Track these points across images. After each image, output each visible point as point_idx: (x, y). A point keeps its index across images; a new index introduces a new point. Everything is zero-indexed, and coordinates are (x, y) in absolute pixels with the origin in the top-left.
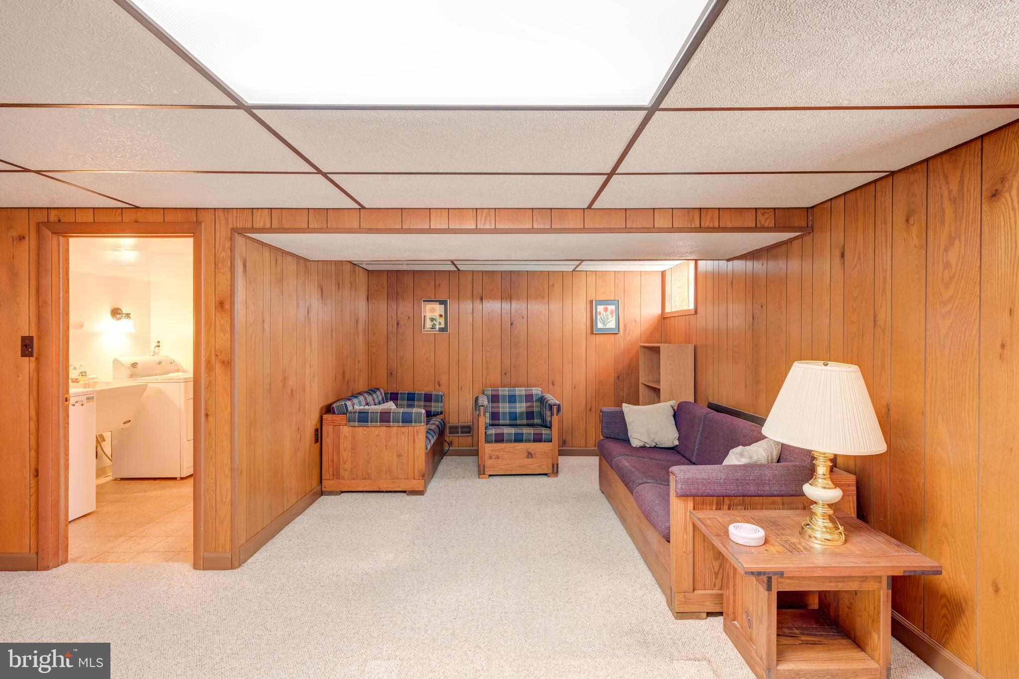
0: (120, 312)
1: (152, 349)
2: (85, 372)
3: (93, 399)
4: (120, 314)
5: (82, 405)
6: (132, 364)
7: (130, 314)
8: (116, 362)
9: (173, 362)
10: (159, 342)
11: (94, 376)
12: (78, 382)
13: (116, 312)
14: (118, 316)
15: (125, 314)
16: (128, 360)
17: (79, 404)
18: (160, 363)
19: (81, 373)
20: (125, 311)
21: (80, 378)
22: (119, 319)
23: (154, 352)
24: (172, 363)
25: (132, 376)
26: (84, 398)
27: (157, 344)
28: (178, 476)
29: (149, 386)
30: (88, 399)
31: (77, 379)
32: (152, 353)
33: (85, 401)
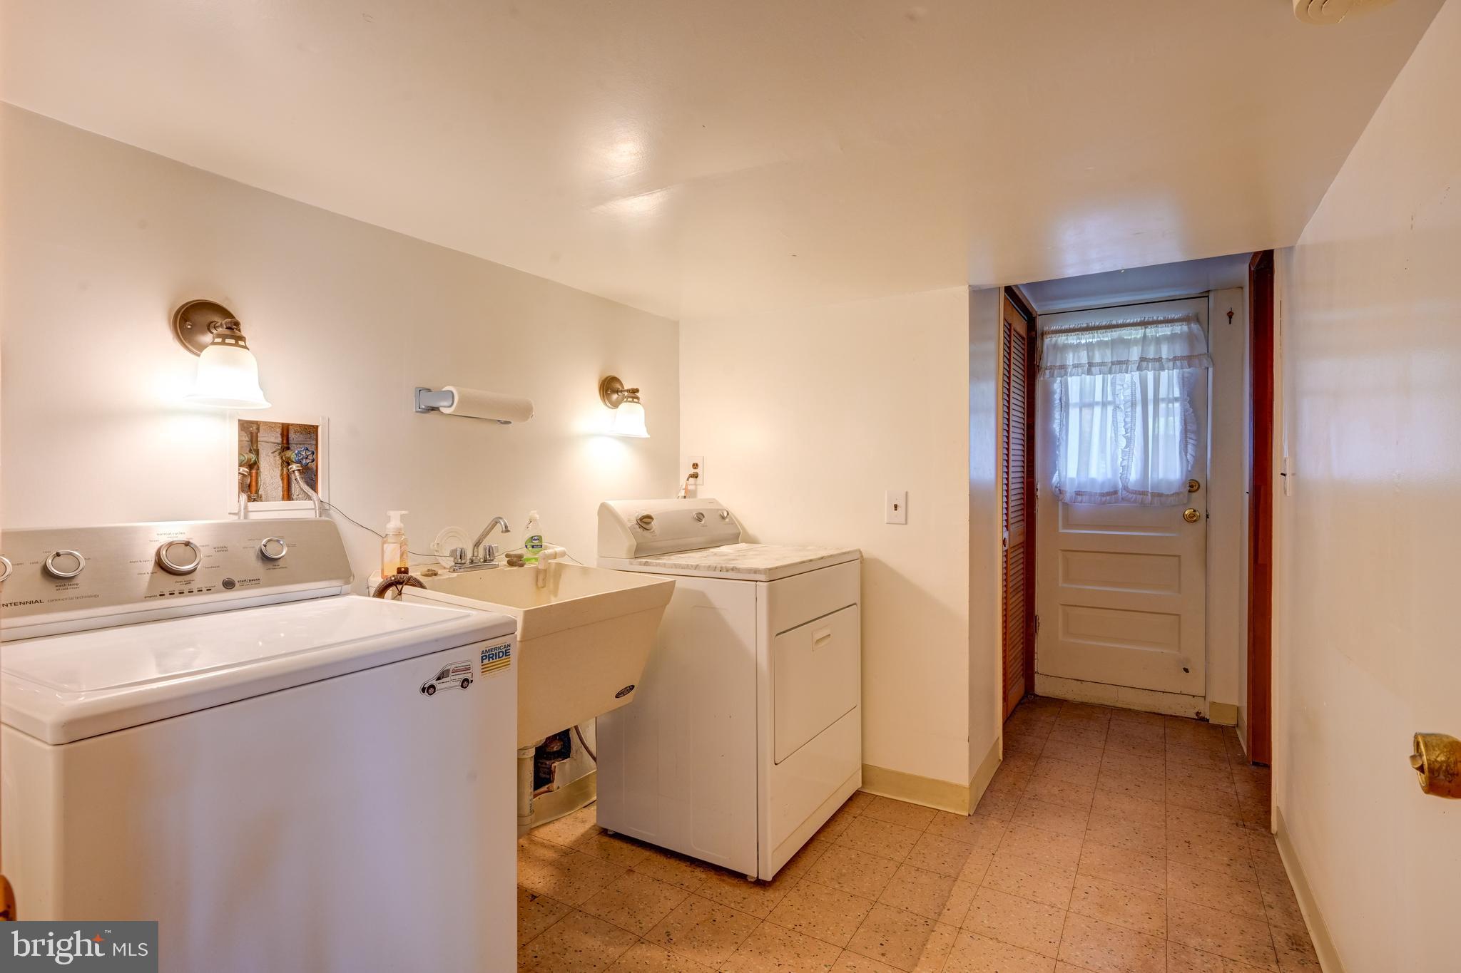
0: (618, 386)
1: (683, 480)
2: (539, 539)
3: (507, 653)
4: (617, 391)
5: (465, 683)
6: (641, 519)
7: (637, 391)
8: (605, 511)
9: (725, 515)
10: (695, 466)
11: (559, 549)
12: (522, 565)
13: (609, 387)
14: (615, 396)
15: (628, 391)
16: (629, 507)
17: (453, 681)
18: (700, 517)
19: (532, 538)
20: (628, 385)
21: (527, 554)
22: (615, 405)
23: (686, 489)
24: (723, 518)
25: (640, 551)
26: (471, 656)
27: (692, 471)
28: (752, 873)
29: (677, 585)
30: (488, 656)
31: (520, 557)
32: (682, 493)
33: (477, 666)
